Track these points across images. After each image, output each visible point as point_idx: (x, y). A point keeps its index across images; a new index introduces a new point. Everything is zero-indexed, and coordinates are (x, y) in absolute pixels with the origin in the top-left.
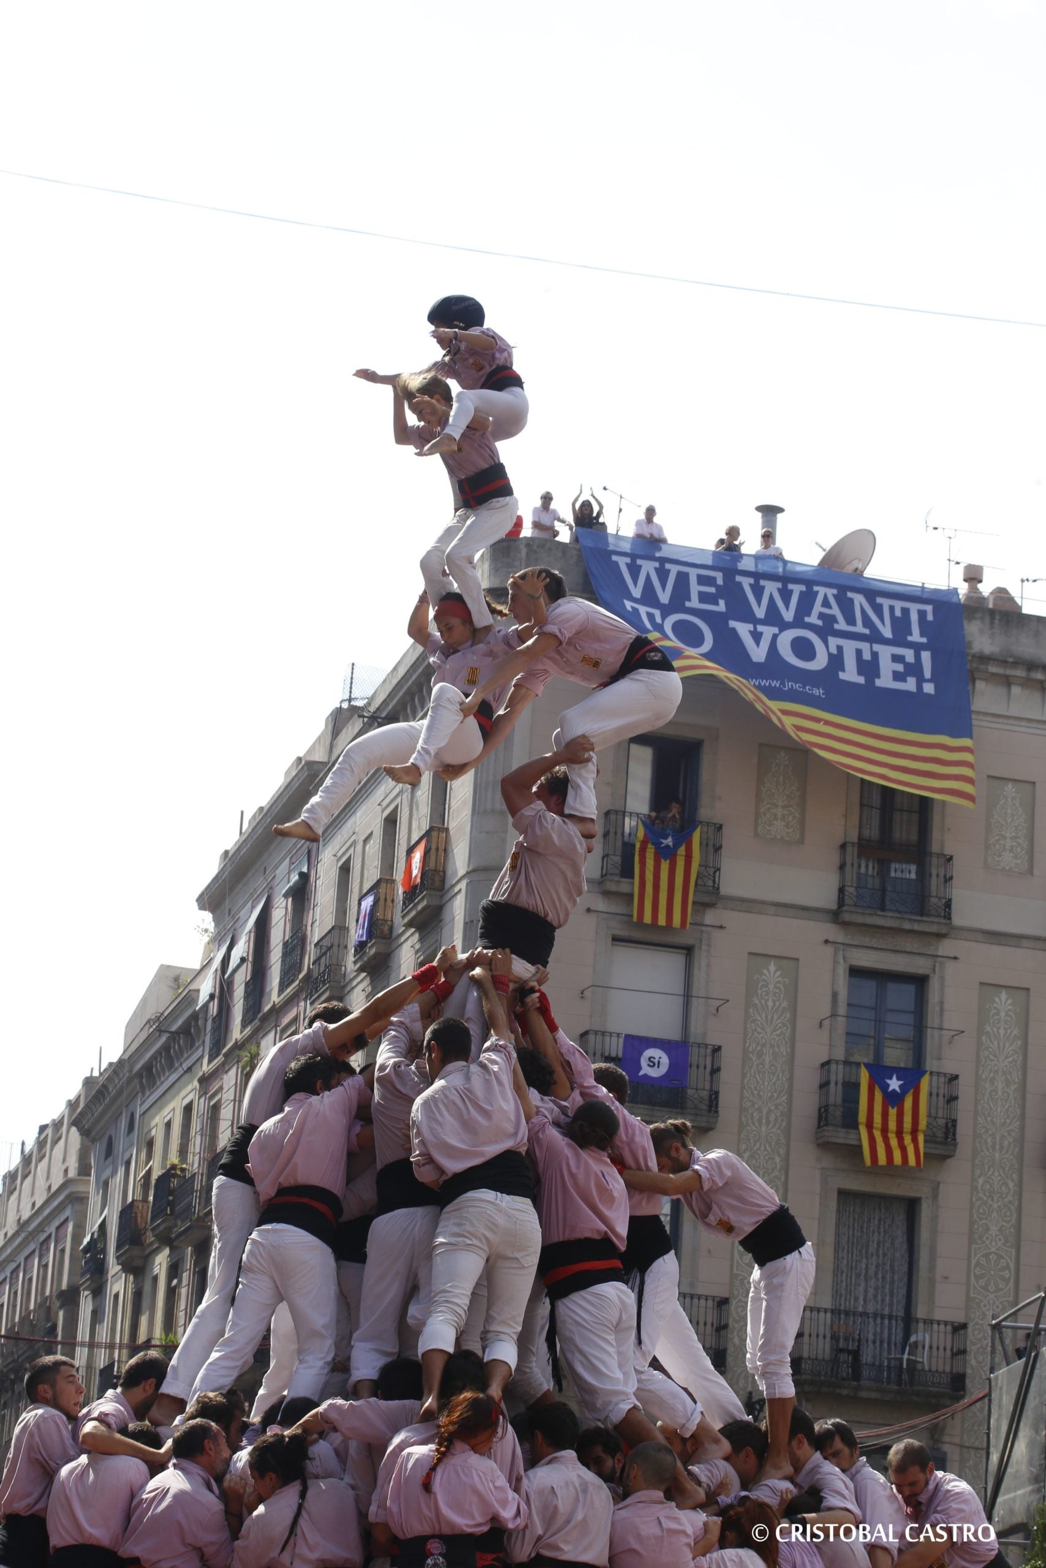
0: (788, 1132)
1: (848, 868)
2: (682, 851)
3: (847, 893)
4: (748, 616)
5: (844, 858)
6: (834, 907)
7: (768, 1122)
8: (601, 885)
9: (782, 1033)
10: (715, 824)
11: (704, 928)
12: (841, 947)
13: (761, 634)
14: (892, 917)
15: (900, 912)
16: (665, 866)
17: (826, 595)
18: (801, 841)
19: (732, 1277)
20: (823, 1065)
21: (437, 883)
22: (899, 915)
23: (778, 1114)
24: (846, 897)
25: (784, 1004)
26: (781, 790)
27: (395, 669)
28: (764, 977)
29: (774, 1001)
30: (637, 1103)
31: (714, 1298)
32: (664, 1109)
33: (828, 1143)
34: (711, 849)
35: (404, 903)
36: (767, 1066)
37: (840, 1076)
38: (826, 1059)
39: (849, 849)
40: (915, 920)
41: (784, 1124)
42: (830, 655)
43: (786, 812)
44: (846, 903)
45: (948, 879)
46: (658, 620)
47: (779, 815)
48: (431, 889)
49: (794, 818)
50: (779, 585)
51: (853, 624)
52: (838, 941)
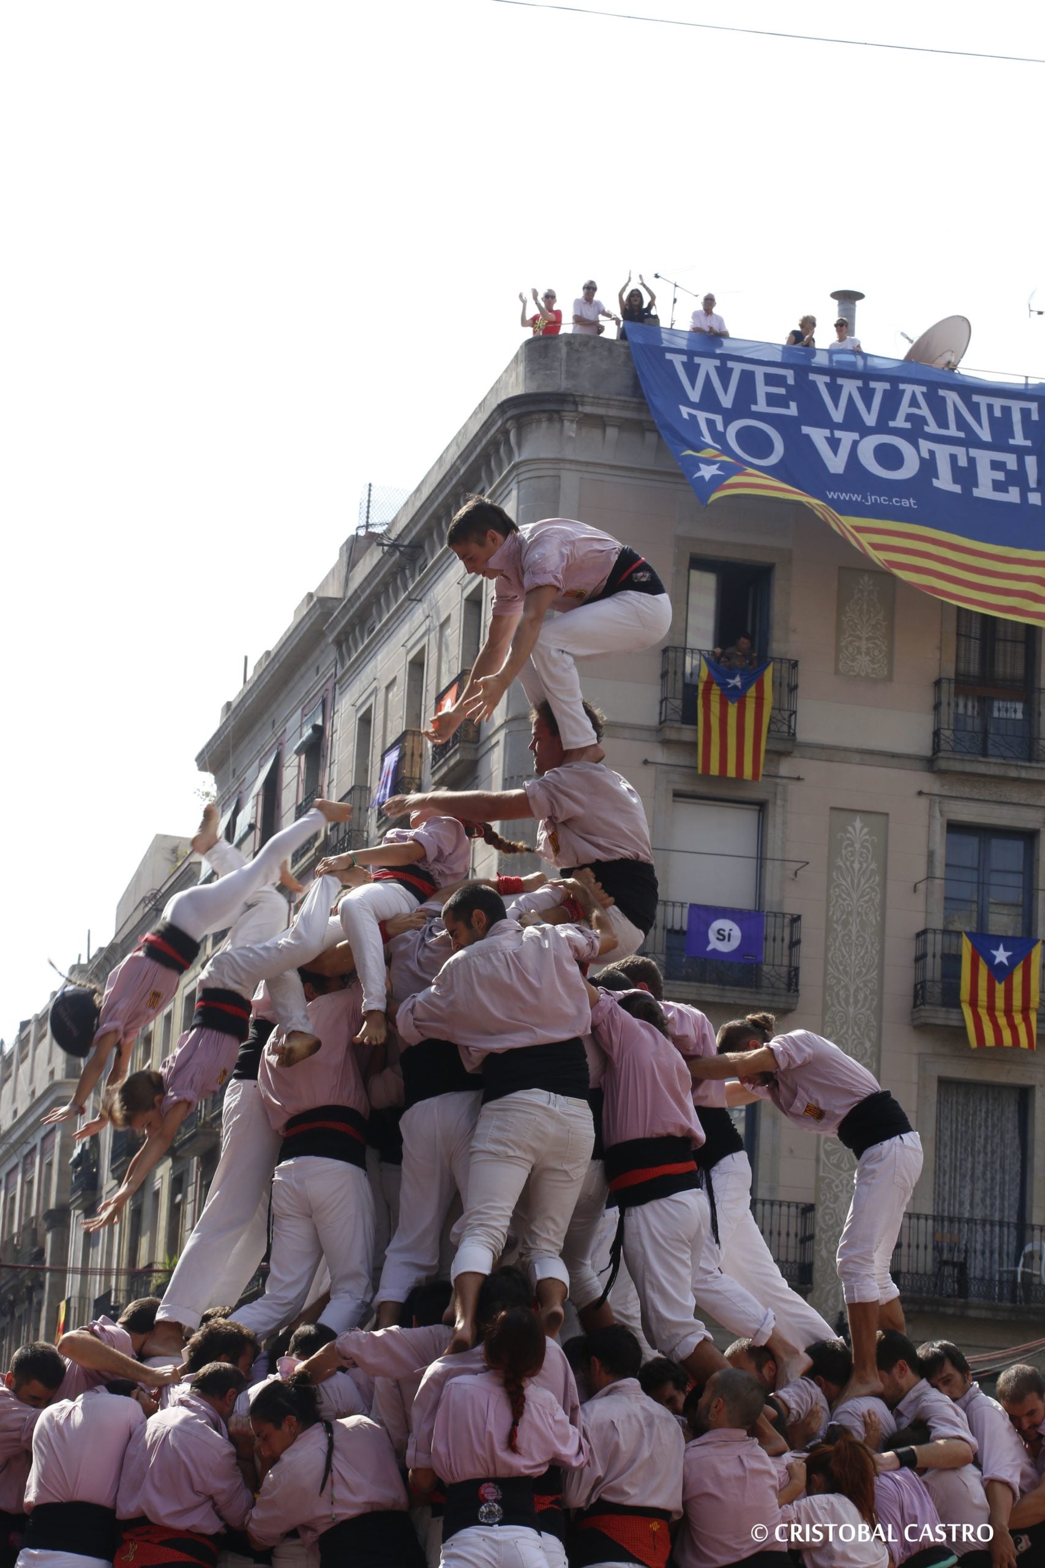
0: (879, 1011)
1: (944, 708)
2: (752, 692)
3: (942, 737)
4: (824, 421)
5: (939, 697)
6: (928, 752)
7: (856, 1002)
8: (660, 734)
9: (870, 899)
10: (789, 661)
11: (778, 780)
12: (937, 799)
13: (839, 440)
14: (995, 764)
15: (1004, 758)
16: (732, 710)
17: (913, 394)
18: (889, 678)
19: (819, 1179)
20: (918, 935)
21: (471, 734)
22: (1004, 761)
23: (868, 993)
24: (942, 742)
25: (873, 866)
26: (865, 619)
27: (418, 490)
28: (849, 835)
29: (861, 863)
30: (705, 982)
31: (797, 1205)
32: (737, 988)
33: (926, 1024)
34: (785, 690)
35: (434, 758)
36: (854, 938)
37: (939, 948)
38: (921, 928)
39: (945, 686)
40: (1022, 767)
41: (875, 1003)
42: (922, 459)
43: (871, 645)
44: (942, 748)
46: (720, 427)
47: (864, 649)
48: (464, 741)
49: (881, 651)
50: (860, 383)
51: (947, 427)
52: (933, 792)
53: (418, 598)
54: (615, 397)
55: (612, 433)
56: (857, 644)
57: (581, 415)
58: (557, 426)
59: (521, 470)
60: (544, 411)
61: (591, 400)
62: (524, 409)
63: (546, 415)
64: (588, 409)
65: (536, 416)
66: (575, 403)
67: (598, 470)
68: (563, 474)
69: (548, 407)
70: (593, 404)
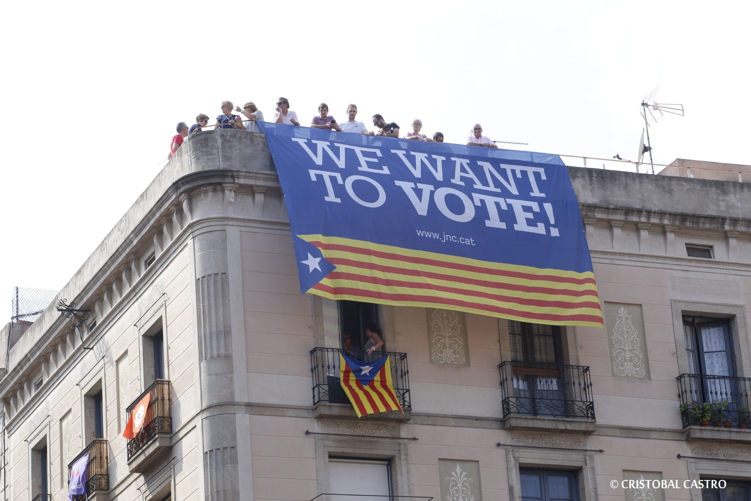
1: (508, 385)
2: (377, 378)
3: (511, 403)
5: (503, 376)
6: (501, 416)
8: (314, 412)
10: (400, 353)
11: (401, 441)
12: (511, 449)
13: (421, 191)
14: (549, 420)
15: (554, 416)
17: (461, 164)
18: (467, 364)
21: (166, 428)
22: (554, 418)
24: (511, 407)
26: (446, 323)
28: (452, 478)
34: (400, 375)
35: (129, 453)
39: (506, 367)
40: (567, 421)
42: (476, 207)
43: (452, 342)
44: (512, 411)
45: (587, 387)
47: (447, 345)
49: (459, 346)
50: (426, 155)
51: (488, 185)
52: (507, 444)
53: (91, 347)
54: (260, 172)
55: (259, 198)
56: (442, 341)
57: (237, 186)
58: (220, 194)
59: (194, 229)
60: (210, 184)
61: (244, 174)
62: (196, 184)
63: (212, 187)
64: (242, 181)
65: (205, 189)
66: (233, 177)
67: (252, 225)
68: (228, 228)
69: (213, 180)
70: (245, 177)
